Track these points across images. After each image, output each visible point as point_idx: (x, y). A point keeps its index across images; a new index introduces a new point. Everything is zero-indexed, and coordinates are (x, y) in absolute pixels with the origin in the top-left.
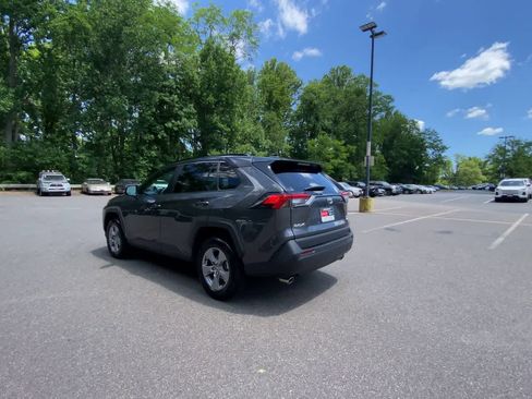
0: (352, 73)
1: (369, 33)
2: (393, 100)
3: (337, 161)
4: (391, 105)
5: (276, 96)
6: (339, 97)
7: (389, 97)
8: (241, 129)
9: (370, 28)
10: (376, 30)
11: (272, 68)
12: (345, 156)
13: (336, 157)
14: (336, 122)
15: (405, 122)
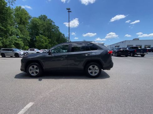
0: (47, 18)
1: (68, 10)
2: (59, 28)
3: (46, 43)
4: (59, 29)
5: (24, 20)
6: (45, 24)
7: (58, 27)
8: (11, 30)
9: (69, 9)
10: (70, 10)
11: (20, 10)
12: (48, 42)
13: (46, 42)
14: (44, 32)
15: (61, 34)
